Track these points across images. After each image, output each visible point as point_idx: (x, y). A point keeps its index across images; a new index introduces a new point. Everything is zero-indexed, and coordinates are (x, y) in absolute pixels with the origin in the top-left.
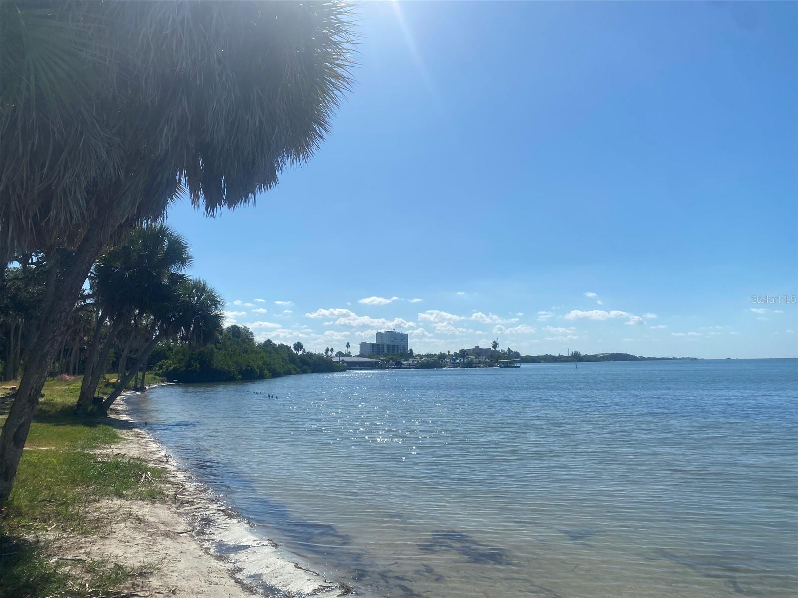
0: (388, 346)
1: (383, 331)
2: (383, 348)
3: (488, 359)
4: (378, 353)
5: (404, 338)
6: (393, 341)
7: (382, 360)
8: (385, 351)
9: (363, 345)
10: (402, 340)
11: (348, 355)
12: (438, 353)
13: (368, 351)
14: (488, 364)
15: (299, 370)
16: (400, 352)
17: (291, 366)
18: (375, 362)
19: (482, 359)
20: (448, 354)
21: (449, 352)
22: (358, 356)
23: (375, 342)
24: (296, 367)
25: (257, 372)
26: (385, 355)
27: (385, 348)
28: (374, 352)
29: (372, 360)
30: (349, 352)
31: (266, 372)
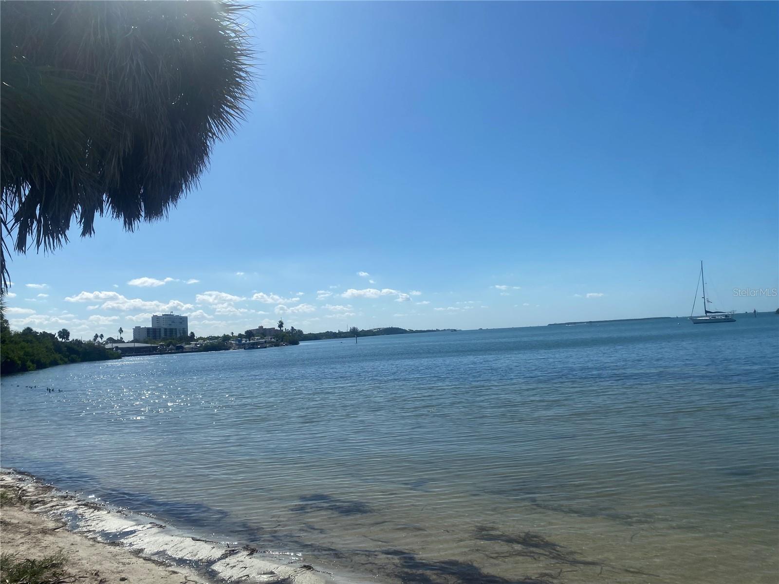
0: (165, 329)
1: (159, 314)
2: (160, 331)
3: (274, 339)
4: (155, 338)
5: (183, 320)
6: (170, 325)
7: (162, 345)
8: (163, 335)
9: (137, 330)
10: (181, 323)
11: (121, 341)
12: (221, 335)
13: (144, 335)
14: (274, 344)
15: (66, 360)
16: (178, 335)
17: (58, 356)
18: (153, 347)
19: (268, 339)
20: (231, 335)
21: (232, 333)
22: (132, 342)
23: (150, 326)
24: (62, 357)
25: (18, 364)
26: (164, 340)
27: (163, 332)
28: (149, 336)
29: (149, 345)
30: (121, 338)
31: (29, 363)
